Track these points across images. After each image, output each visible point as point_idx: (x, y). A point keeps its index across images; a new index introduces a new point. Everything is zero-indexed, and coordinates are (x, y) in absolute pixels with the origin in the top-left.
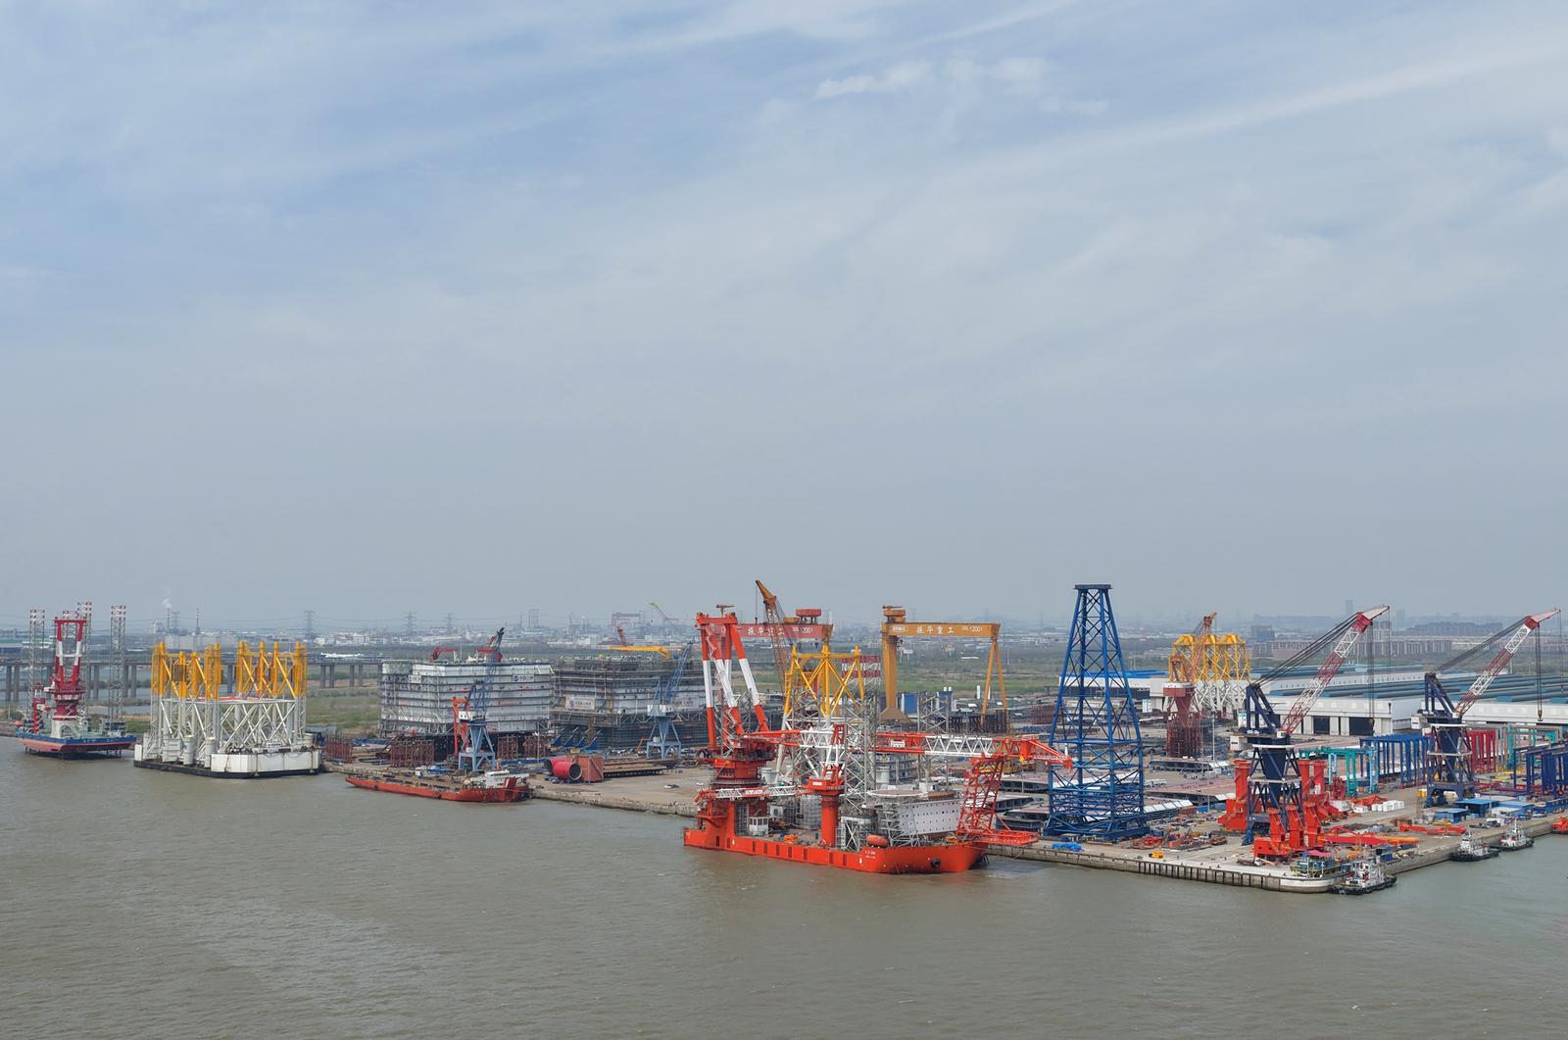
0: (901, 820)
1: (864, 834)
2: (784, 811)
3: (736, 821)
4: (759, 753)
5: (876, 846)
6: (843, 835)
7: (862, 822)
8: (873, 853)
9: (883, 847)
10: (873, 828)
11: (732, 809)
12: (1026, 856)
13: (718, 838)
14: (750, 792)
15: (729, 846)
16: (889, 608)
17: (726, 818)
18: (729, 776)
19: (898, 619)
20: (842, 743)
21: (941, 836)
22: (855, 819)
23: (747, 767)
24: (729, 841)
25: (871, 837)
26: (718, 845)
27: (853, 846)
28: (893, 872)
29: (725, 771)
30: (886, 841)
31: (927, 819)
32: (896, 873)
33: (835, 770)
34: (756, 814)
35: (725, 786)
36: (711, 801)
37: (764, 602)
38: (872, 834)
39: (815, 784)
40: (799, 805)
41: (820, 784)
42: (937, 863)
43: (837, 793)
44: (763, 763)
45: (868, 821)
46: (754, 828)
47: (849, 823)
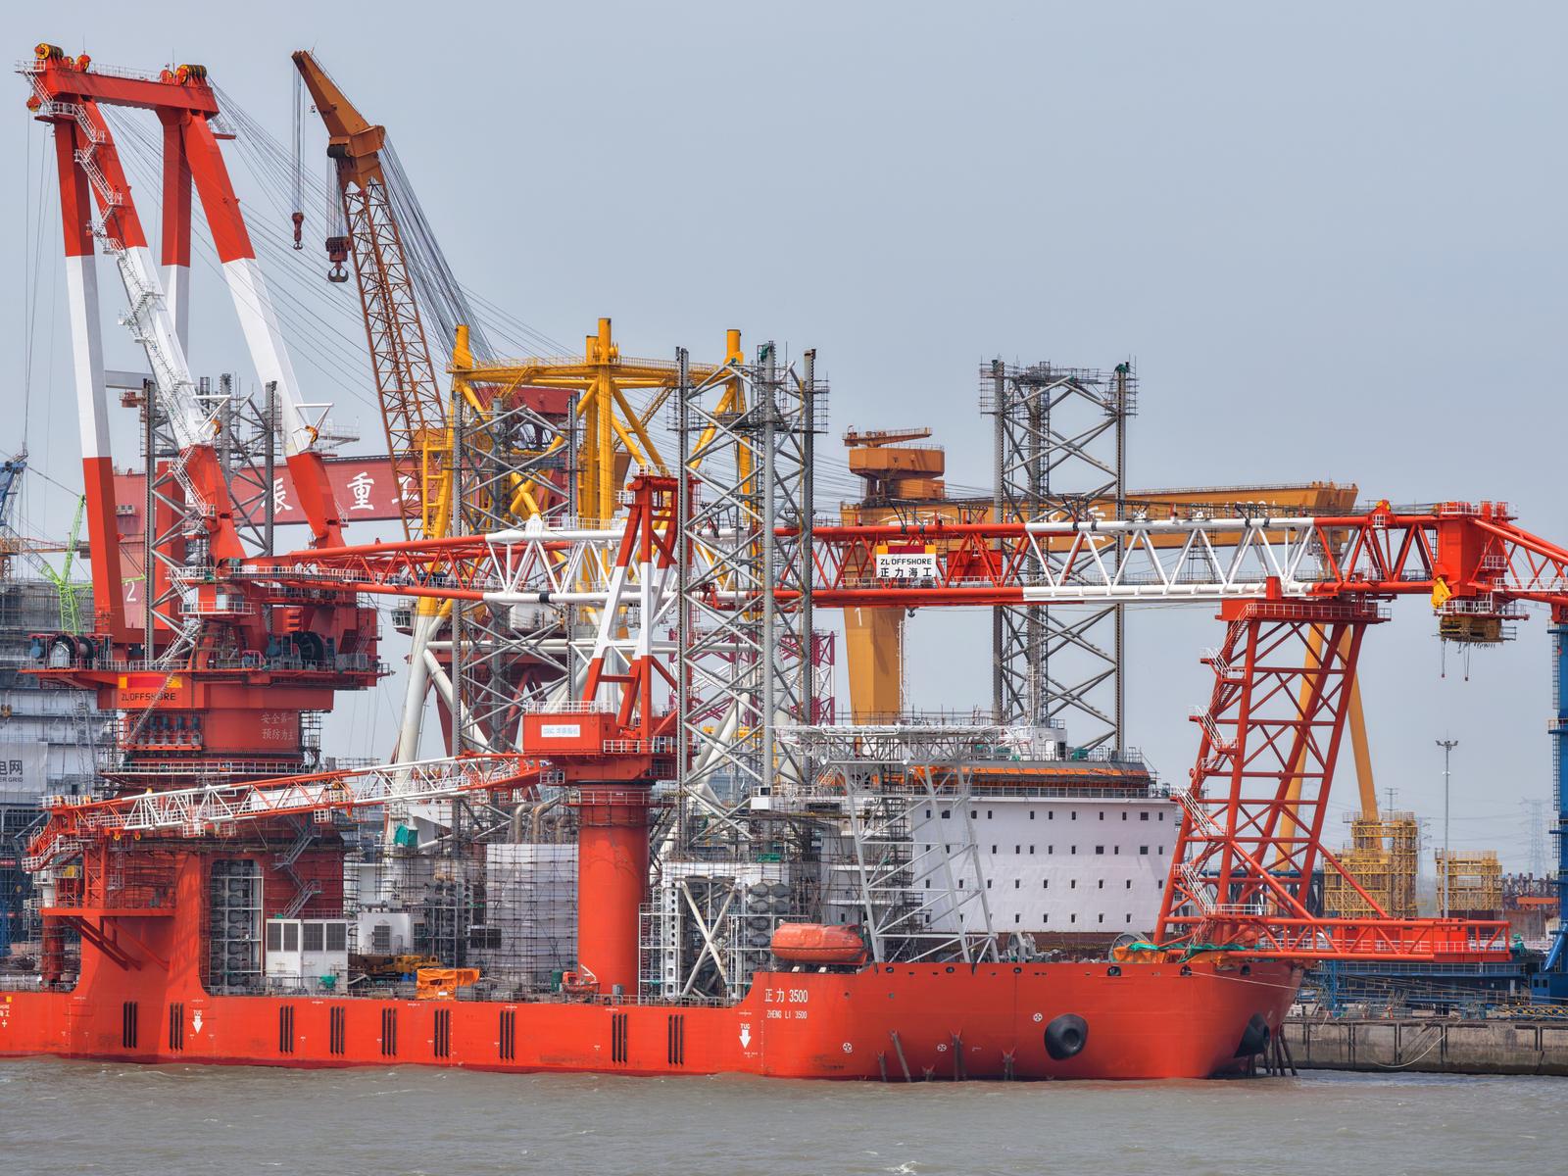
0: (918, 865)
1: (760, 925)
3: (211, 931)
4: (308, 644)
5: (811, 967)
6: (671, 939)
7: (749, 876)
8: (799, 996)
9: (842, 965)
10: (802, 901)
11: (190, 883)
13: (130, 1012)
14: (264, 801)
15: (176, 1041)
17: (168, 920)
18: (165, 745)
20: (666, 561)
22: (721, 869)
23: (257, 701)
24: (179, 1019)
25: (789, 933)
26: (130, 1037)
27: (709, 981)
28: (887, 1069)
29: (160, 721)
30: (852, 941)
31: (1032, 868)
32: (895, 1077)
33: (635, 680)
34: (298, 906)
35: (162, 783)
36: (102, 845)
37: (332, 152)
38: (789, 920)
39: (549, 731)
40: (480, 892)
41: (573, 731)
42: (1071, 1034)
43: (635, 771)
44: (320, 691)
45: (775, 873)
46: (286, 965)
47: (697, 886)
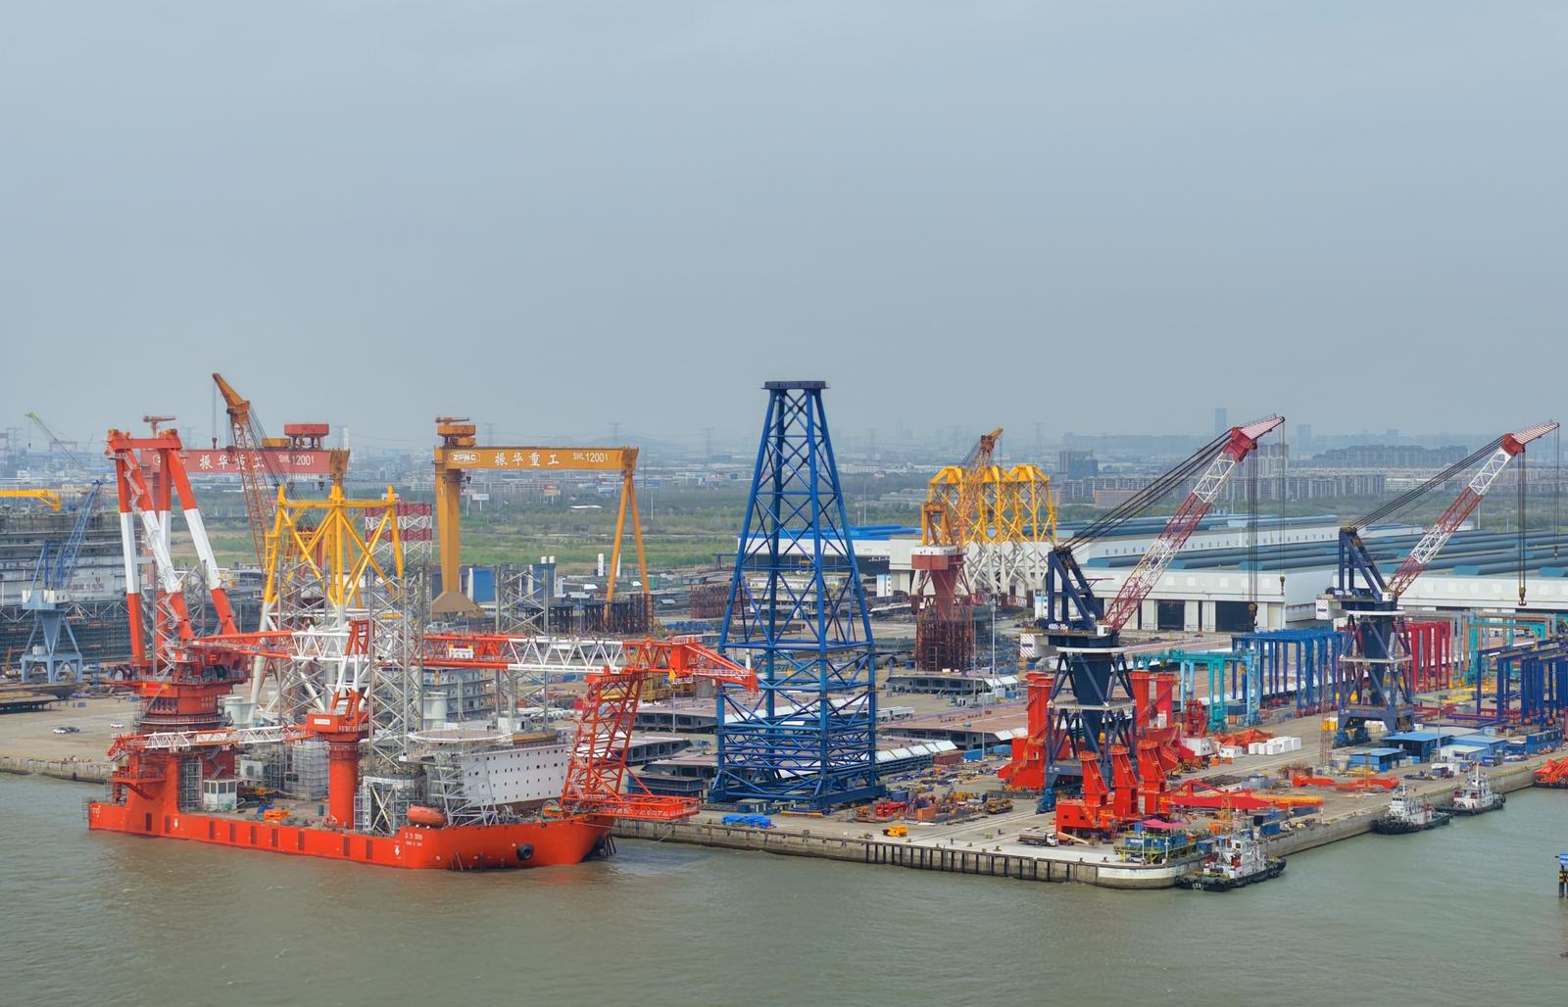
0: (467, 782)
1: (403, 805)
2: (265, 769)
3: (181, 787)
4: (221, 671)
5: (423, 825)
6: (367, 807)
7: (398, 784)
8: (419, 837)
9: (435, 826)
10: (419, 796)
11: (172, 768)
12: (677, 836)
13: (149, 817)
14: (205, 738)
15: (167, 830)
16: (448, 421)
17: (163, 782)
18: (161, 711)
19: (463, 441)
20: (365, 651)
21: (535, 806)
22: (387, 781)
23: (199, 694)
24: (168, 821)
25: (415, 811)
26: (149, 827)
27: (383, 826)
28: (453, 866)
29: (160, 701)
30: (439, 817)
31: (511, 778)
32: (457, 869)
33: (353, 698)
34: (216, 774)
35: (160, 728)
36: (137, 753)
37: (229, 411)
38: (416, 805)
39: (317, 721)
40: (290, 758)
41: (327, 722)
42: (528, 851)
43: (353, 738)
44: (227, 688)
45: (409, 783)
46: (211, 799)
47: (377, 787)
